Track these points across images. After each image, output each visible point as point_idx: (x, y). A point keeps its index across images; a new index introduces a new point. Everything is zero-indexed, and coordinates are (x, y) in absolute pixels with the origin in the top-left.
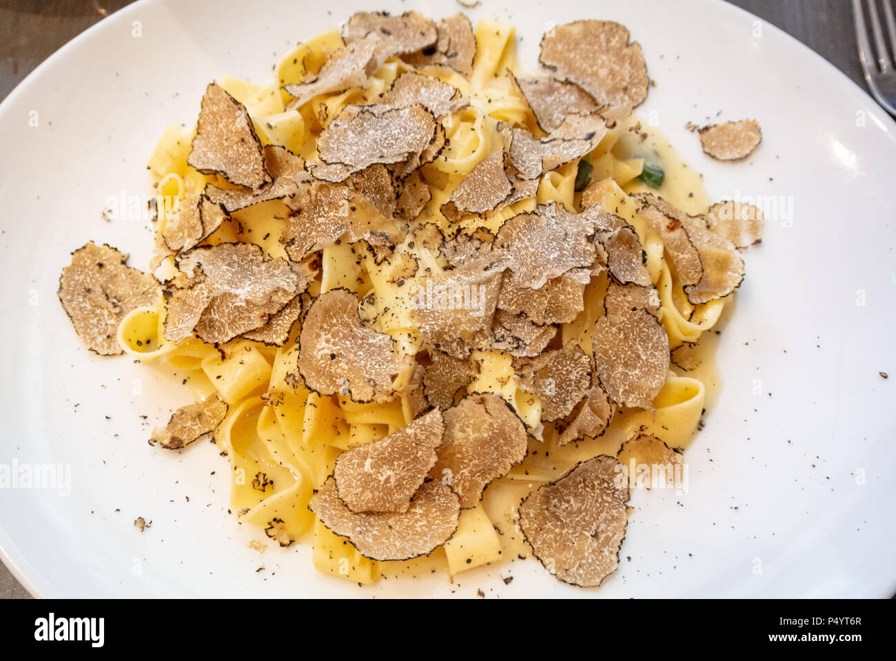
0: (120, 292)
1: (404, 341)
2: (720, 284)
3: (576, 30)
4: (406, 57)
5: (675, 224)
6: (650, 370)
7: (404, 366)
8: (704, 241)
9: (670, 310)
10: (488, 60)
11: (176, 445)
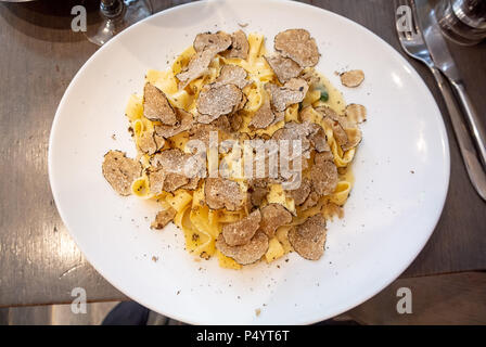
0: (126, 168)
1: (242, 185)
2: (353, 142)
3: (288, 33)
4: (221, 54)
5: (337, 123)
6: (331, 181)
7: (245, 197)
8: (346, 126)
9: (337, 157)
10: (254, 51)
11: (160, 227)
